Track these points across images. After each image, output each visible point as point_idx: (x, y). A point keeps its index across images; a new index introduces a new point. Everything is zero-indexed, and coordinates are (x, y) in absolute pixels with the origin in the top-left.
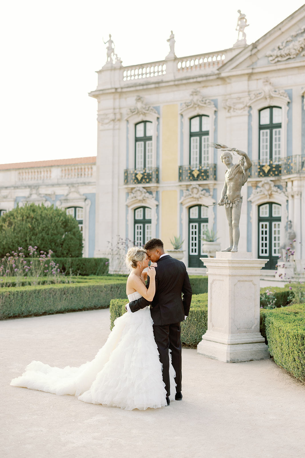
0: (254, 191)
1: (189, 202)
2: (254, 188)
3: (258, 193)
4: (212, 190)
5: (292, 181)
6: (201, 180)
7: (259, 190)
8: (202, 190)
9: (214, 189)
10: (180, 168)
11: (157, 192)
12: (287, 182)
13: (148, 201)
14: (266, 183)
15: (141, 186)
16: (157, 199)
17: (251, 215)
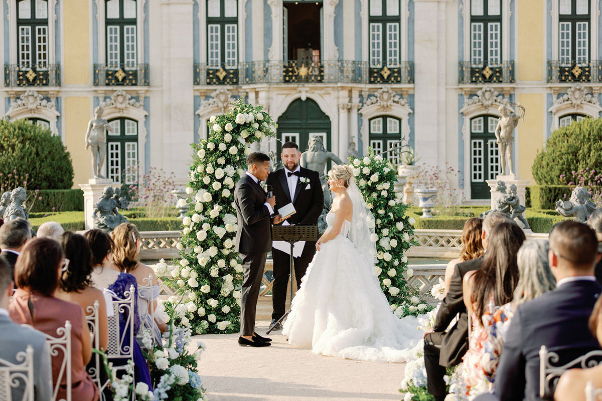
0: (203, 102)
1: (109, 114)
2: (202, 98)
3: (209, 105)
4: (142, 99)
5: (257, 93)
6: (128, 84)
7: (211, 101)
8: (129, 99)
9: (145, 98)
10: (95, 67)
11: (57, 98)
12: (247, 93)
13: (44, 111)
14: (221, 93)
15: (33, 89)
16: (58, 109)
17: (199, 133)
